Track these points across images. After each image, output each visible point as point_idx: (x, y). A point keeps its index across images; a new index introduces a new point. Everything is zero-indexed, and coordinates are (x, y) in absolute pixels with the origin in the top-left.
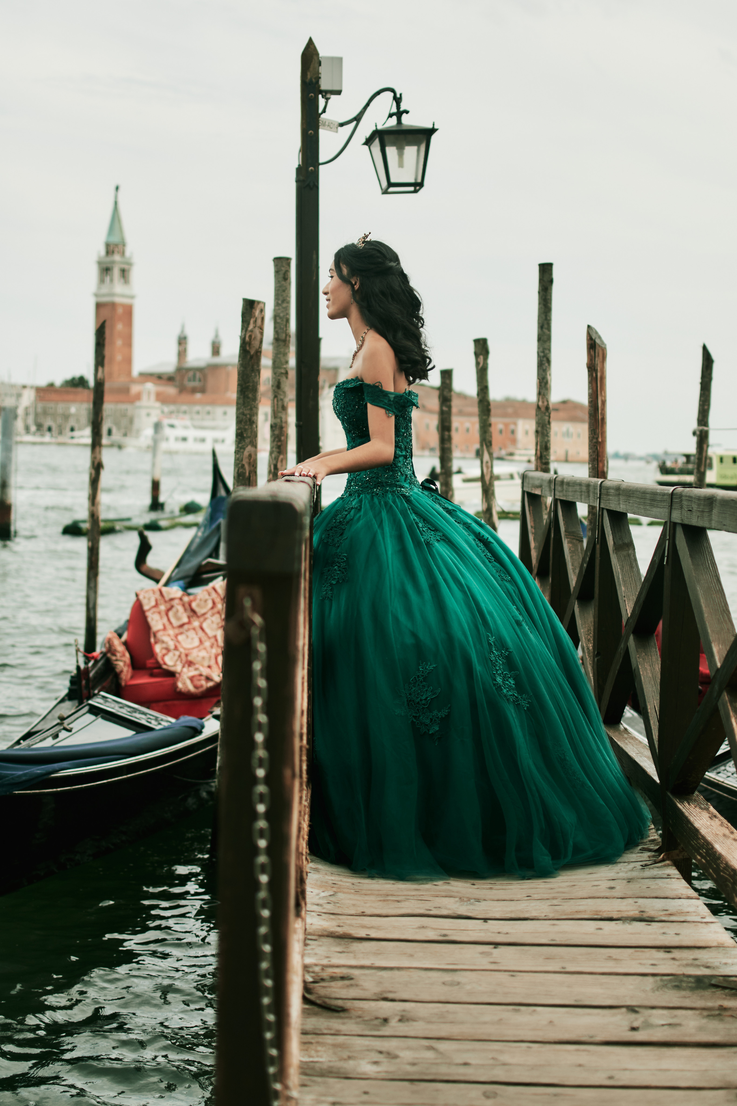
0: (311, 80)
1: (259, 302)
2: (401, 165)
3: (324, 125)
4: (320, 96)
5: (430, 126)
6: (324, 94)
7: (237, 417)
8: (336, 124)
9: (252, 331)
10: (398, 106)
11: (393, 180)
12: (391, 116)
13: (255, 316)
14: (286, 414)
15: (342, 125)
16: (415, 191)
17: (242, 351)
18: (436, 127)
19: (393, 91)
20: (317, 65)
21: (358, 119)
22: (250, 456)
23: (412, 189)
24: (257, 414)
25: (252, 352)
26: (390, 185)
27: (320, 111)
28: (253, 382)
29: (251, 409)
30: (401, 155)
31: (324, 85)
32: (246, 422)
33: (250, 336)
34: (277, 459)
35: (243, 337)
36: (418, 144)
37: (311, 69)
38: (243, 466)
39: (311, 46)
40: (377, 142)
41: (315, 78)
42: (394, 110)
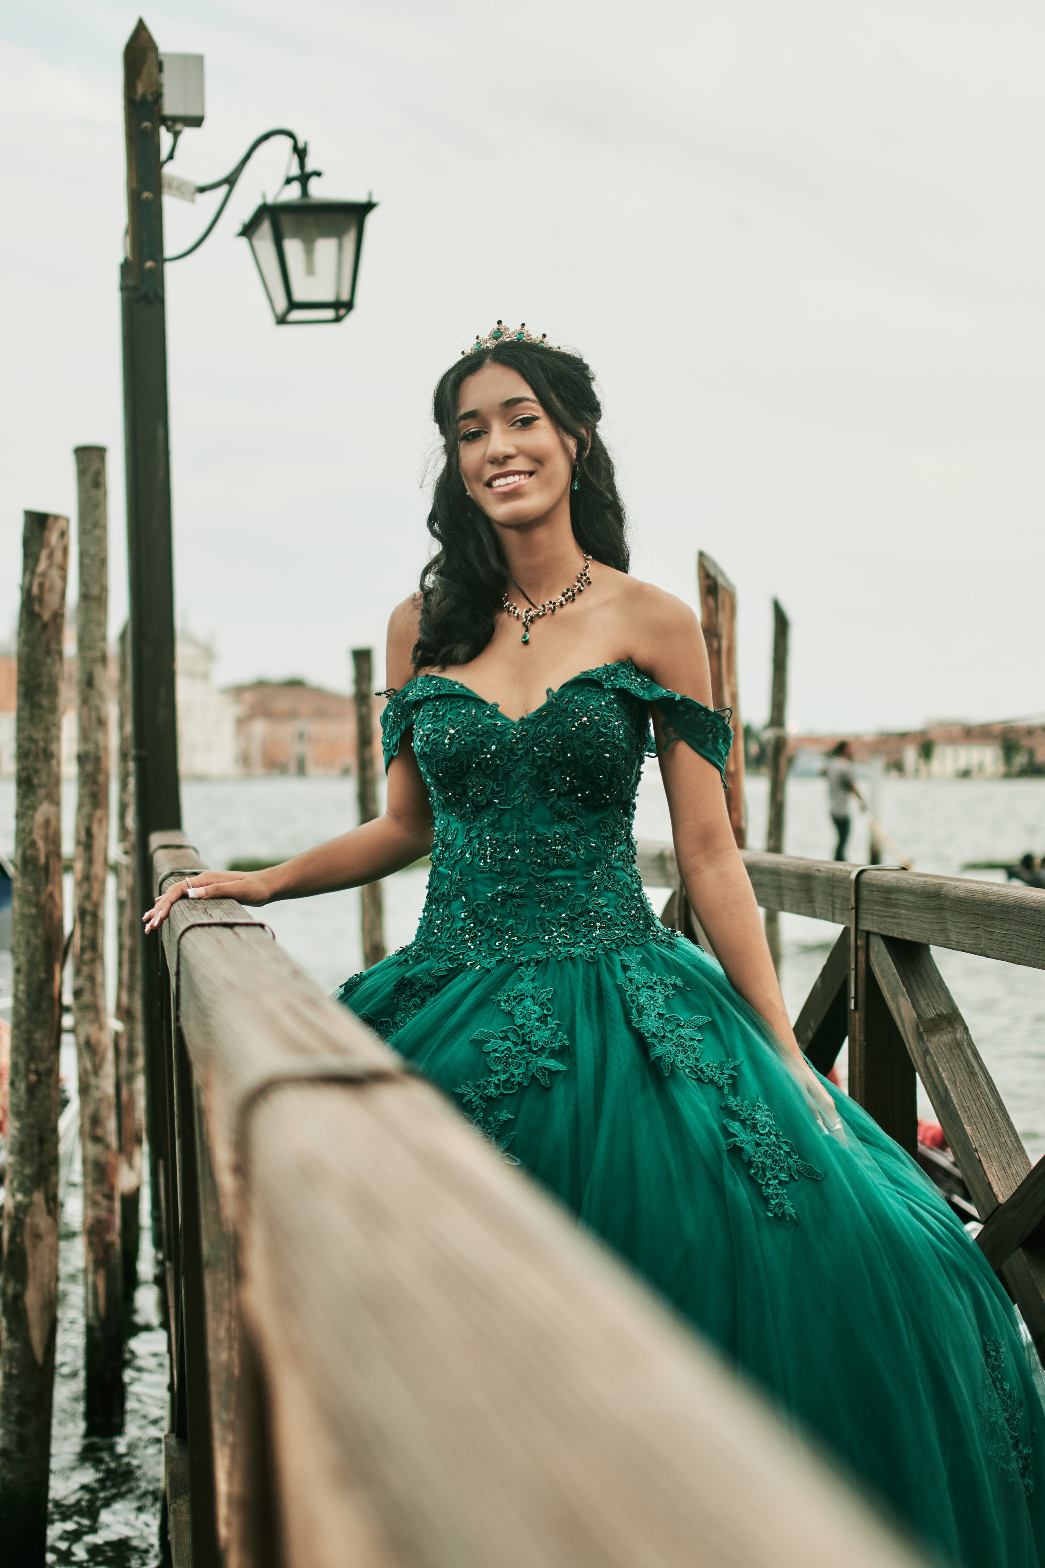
0: (144, 96)
1: (57, 518)
2: (310, 270)
3: (170, 187)
4: (163, 130)
5: (361, 198)
6: (169, 123)
7: (19, 746)
8: (193, 189)
9: (44, 575)
10: (302, 165)
11: (299, 296)
12: (289, 181)
13: (48, 545)
14: (106, 733)
15: (202, 190)
16: (338, 319)
17: (24, 616)
18: (375, 200)
19: (290, 135)
20: (155, 69)
21: (231, 181)
22: (47, 822)
23: (329, 314)
24: (58, 738)
25: (46, 616)
26: (293, 305)
27: (164, 153)
28: (50, 675)
29: (47, 730)
30: (309, 252)
31: (171, 106)
32: (36, 757)
33: (41, 586)
34: (90, 818)
35: (27, 585)
36: (337, 233)
37: (144, 76)
38: (33, 844)
39: (144, 34)
40: (265, 229)
41: (153, 93)
42: (295, 171)
